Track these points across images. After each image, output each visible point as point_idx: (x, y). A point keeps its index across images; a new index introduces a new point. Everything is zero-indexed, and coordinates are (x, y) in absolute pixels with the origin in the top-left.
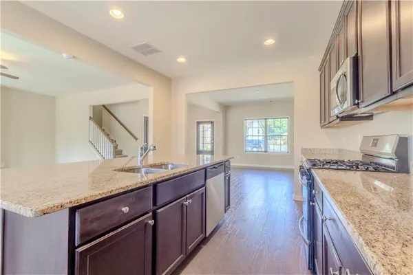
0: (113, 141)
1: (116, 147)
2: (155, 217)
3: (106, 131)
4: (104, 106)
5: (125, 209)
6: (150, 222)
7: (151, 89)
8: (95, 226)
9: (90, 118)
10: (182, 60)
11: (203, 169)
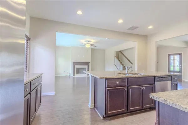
0: (123, 65)
1: (124, 67)
2: (128, 88)
3: (121, 60)
4: (120, 51)
5: (118, 83)
6: (126, 89)
7: (137, 43)
8: (110, 84)
9: (115, 56)
10: (150, 27)
11: (153, 77)
